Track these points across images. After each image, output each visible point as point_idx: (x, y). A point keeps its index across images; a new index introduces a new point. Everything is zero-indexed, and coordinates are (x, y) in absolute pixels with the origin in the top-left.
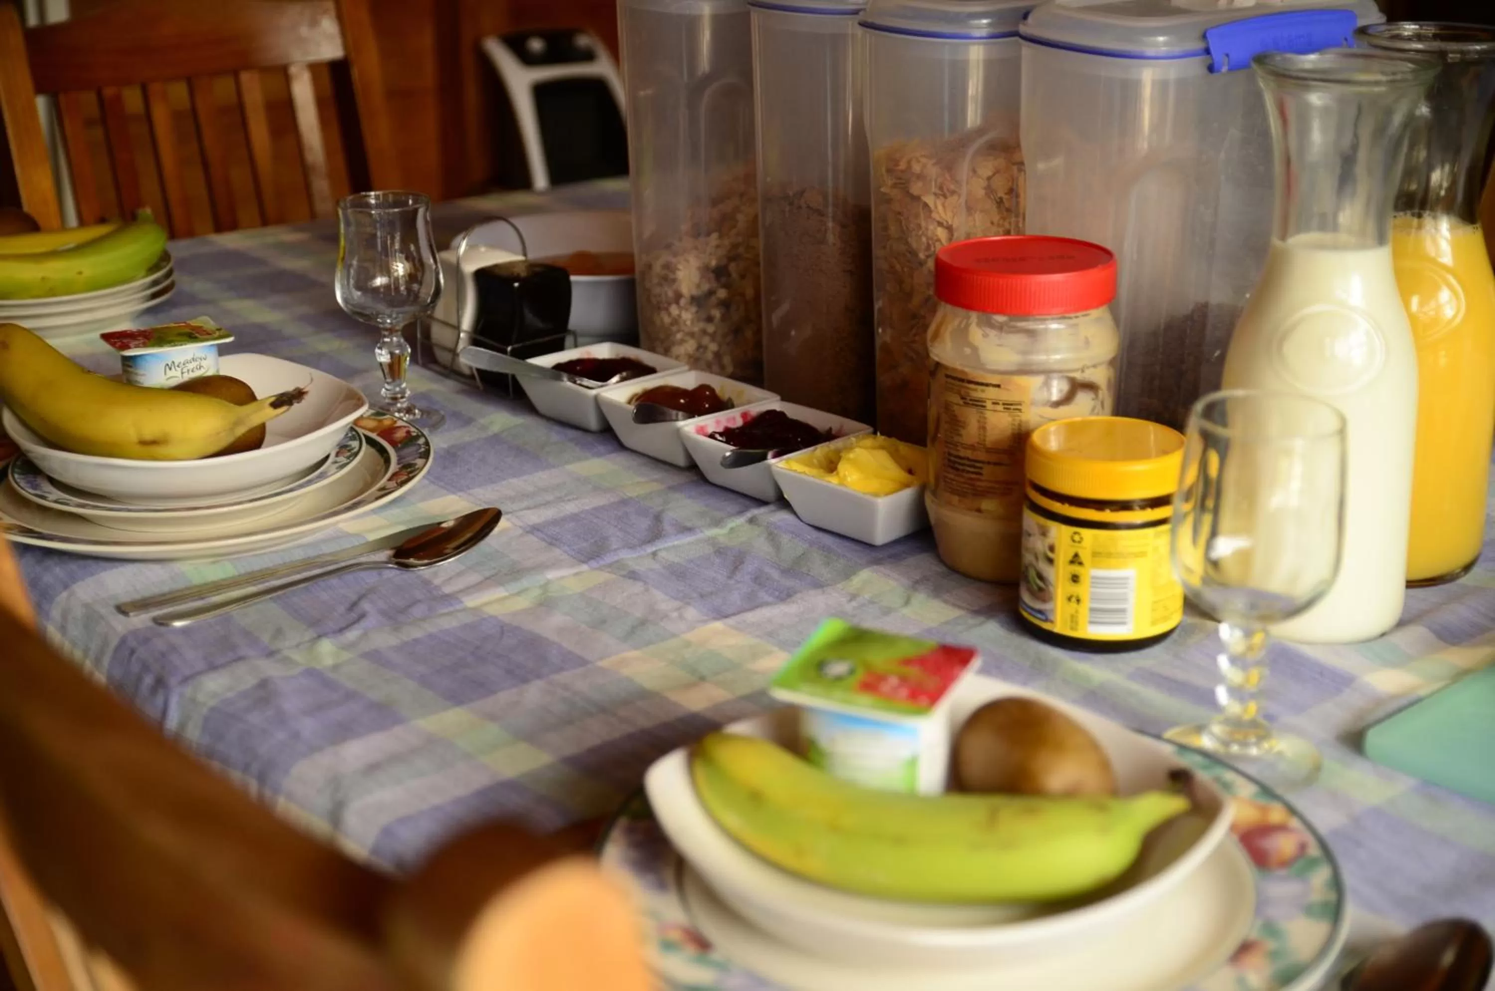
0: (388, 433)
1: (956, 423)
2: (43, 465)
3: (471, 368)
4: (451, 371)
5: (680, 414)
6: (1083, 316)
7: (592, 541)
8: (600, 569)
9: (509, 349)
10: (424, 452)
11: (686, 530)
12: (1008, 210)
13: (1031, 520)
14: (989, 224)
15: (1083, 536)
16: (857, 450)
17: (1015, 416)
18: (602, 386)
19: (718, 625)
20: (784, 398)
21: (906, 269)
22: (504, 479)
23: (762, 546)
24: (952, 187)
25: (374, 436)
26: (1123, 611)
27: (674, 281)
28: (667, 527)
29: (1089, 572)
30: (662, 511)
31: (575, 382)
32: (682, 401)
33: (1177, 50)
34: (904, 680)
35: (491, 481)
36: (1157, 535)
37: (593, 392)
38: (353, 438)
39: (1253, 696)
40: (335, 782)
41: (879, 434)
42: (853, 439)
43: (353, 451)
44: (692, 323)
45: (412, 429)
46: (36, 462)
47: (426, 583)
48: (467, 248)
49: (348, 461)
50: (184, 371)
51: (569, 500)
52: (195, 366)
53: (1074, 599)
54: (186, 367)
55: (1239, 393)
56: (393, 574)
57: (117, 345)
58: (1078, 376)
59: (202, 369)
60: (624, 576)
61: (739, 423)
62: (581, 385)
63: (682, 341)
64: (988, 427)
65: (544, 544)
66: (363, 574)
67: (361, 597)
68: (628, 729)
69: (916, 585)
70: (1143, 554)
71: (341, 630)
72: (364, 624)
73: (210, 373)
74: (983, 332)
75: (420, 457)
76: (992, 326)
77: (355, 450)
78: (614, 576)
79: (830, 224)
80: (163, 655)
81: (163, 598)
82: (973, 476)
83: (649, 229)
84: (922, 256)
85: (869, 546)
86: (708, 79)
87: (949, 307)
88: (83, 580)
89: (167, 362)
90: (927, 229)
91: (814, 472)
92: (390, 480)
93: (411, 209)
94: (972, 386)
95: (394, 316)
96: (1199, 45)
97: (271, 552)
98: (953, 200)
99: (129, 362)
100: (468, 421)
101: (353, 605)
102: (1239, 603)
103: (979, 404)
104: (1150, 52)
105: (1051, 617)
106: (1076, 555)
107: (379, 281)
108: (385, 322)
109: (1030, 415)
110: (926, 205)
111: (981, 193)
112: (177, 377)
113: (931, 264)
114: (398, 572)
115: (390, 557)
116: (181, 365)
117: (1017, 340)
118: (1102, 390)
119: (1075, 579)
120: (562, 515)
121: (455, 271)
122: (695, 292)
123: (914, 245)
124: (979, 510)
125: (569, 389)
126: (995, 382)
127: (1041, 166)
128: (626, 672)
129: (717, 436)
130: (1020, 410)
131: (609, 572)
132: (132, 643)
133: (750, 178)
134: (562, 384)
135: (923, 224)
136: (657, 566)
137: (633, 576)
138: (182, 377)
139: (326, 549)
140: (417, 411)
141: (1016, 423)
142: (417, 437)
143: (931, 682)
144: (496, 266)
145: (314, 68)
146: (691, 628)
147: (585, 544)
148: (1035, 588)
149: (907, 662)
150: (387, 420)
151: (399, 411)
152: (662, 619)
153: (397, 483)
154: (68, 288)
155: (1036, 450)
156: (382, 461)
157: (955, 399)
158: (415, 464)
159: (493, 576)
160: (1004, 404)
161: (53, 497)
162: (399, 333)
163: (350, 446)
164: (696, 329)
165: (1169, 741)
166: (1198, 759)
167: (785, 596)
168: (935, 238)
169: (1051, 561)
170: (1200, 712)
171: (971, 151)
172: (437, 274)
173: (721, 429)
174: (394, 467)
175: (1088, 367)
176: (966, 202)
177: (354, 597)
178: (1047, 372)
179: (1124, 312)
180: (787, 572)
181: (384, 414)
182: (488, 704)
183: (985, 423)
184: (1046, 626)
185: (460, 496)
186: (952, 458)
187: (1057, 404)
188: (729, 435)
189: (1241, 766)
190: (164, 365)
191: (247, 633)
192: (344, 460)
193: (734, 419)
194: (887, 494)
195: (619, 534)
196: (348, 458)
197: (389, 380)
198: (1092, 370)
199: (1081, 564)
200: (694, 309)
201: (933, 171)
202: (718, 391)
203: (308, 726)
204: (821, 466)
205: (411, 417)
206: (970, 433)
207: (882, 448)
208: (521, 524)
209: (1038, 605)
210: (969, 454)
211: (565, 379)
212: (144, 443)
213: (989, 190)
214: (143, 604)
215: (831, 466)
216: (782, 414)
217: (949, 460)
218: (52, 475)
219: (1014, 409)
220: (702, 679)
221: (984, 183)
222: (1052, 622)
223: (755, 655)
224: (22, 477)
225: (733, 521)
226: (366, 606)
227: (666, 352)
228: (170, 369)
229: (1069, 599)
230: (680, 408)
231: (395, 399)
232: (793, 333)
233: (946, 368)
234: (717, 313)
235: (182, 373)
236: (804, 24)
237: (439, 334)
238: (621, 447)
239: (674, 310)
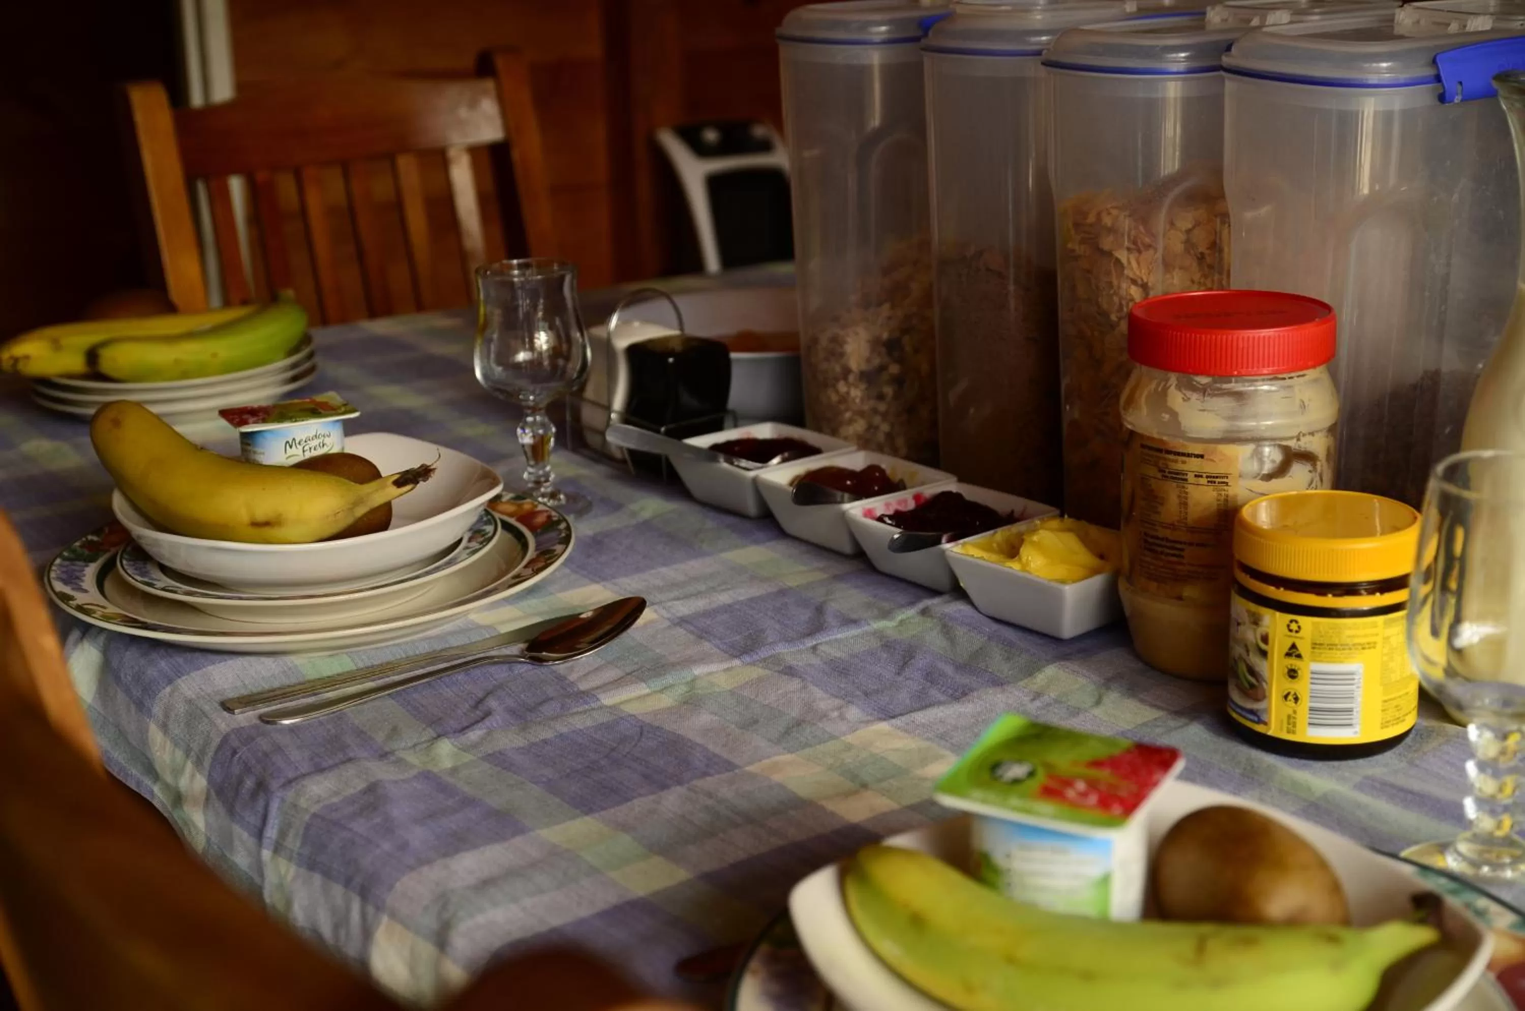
0: (527, 518)
1: (1154, 499)
2: (152, 550)
3: (621, 448)
4: (601, 455)
5: (846, 496)
6: (1298, 376)
7: (747, 634)
8: (753, 664)
9: (663, 429)
10: (564, 537)
11: (849, 622)
12: (1211, 267)
13: (1240, 606)
14: (1189, 283)
15: (1300, 624)
16: (1041, 531)
17: (1221, 490)
18: (762, 468)
19: (884, 726)
20: (961, 480)
21: (1096, 333)
22: (653, 568)
23: (935, 640)
24: (1147, 240)
25: (512, 521)
26: (1350, 710)
27: (842, 355)
28: (830, 619)
29: (1308, 666)
30: (824, 602)
31: (732, 463)
32: (849, 483)
33: (1403, 77)
34: (1092, 785)
35: (638, 570)
36: (1387, 624)
37: (752, 474)
38: (488, 523)
39: (1506, 809)
40: (443, 899)
41: (1066, 516)
42: (1038, 522)
43: (487, 536)
44: (862, 400)
45: (554, 513)
46: (147, 548)
47: (561, 678)
48: (619, 323)
49: (481, 546)
50: (305, 449)
51: (723, 590)
52: (317, 444)
53: (1290, 697)
54: (308, 444)
55: (1488, 454)
56: (525, 669)
57: (235, 422)
58: (1292, 444)
59: (325, 446)
60: (779, 672)
61: (911, 505)
62: (738, 466)
63: (851, 421)
64: (1191, 502)
65: (692, 637)
66: (493, 669)
67: (488, 694)
68: (776, 842)
69: (1108, 683)
70: (1372, 645)
71: (463, 730)
72: (487, 722)
73: (336, 450)
74: (1183, 396)
75: (560, 543)
76: (1194, 389)
77: (490, 535)
78: (767, 672)
79: (1012, 288)
80: (266, 755)
81: (272, 694)
82: (1174, 559)
83: (815, 302)
84: (1114, 317)
85: (1057, 640)
86: (879, 134)
87: (1144, 369)
88: (188, 674)
89: (288, 440)
90: (1119, 287)
91: (994, 557)
92: (526, 567)
93: (555, 275)
94: (1171, 457)
95: (537, 392)
96: (1429, 72)
97: (394, 645)
98: (1148, 255)
99: (247, 438)
100: (616, 507)
101: (480, 701)
102: (1488, 700)
103: (1179, 477)
104: (1373, 79)
105: (1264, 717)
106: (1294, 646)
107: (522, 356)
108: (528, 400)
109: (1238, 489)
110: (1118, 261)
111: (1179, 247)
112: (298, 455)
113: (1124, 326)
114: (530, 667)
115: (522, 651)
116: (303, 444)
117: (1223, 404)
118: (1320, 461)
119: (1292, 674)
120: (714, 606)
121: (605, 347)
122: (864, 367)
123: (1105, 306)
124: (1180, 598)
125: (726, 472)
126: (1196, 452)
127: (1249, 215)
128: (777, 778)
129: (887, 520)
130: (1227, 484)
131: (762, 667)
132: (235, 743)
133: (925, 245)
134: (718, 465)
135: (1115, 282)
136: (815, 661)
137: (790, 671)
138: (304, 455)
139: (455, 642)
140: (562, 497)
141: (1222, 498)
142: (558, 522)
143: (1126, 788)
144: (651, 341)
145: (475, 151)
146: (854, 730)
147: (738, 638)
148: (1247, 685)
149: (1097, 764)
150: (527, 505)
151: (543, 496)
152: (821, 719)
153: (533, 570)
154: (201, 371)
155: (1245, 525)
156: (519, 547)
157: (1152, 471)
158: (555, 550)
159: (634, 671)
160: (1207, 477)
161: (161, 586)
162: (543, 412)
163: (484, 530)
164: (866, 408)
165: (1406, 861)
166: (1443, 881)
167: (960, 694)
168: (1128, 297)
169: (1264, 654)
170: (1444, 829)
171: (1167, 201)
172: (584, 348)
173: (891, 512)
174: (531, 553)
175: (1304, 435)
176: (1164, 260)
177: (480, 695)
178: (1258, 440)
179: (1343, 375)
180: (961, 668)
181: (524, 499)
182: (621, 812)
183: (1186, 498)
184: (1260, 728)
185: (604, 586)
186: (1151, 540)
187: (1269, 477)
188: (898, 518)
189: (1494, 891)
190: (285, 442)
191: (360, 733)
192: (478, 546)
193: (905, 501)
194: (1074, 582)
195: (777, 626)
196: (481, 543)
197: (532, 463)
198: (1309, 438)
199: (1299, 656)
200: (863, 386)
201: (1126, 224)
202: (888, 472)
203: (418, 836)
204: (1001, 551)
205: (556, 503)
206: (1171, 509)
207: (1069, 530)
208: (669, 616)
209: (1250, 705)
210: (1167, 533)
211: (722, 460)
212: (255, 524)
213: (1189, 244)
214: (249, 701)
215: (1012, 551)
216: (958, 496)
217: (1146, 541)
218: (162, 562)
219: (1219, 483)
220: (865, 786)
221: (1183, 237)
222: (1265, 723)
223: (925, 759)
224: (132, 563)
225: (904, 613)
226: (492, 703)
227: (834, 432)
228: (291, 447)
229: (1286, 697)
230: (845, 489)
231: (538, 483)
232: (972, 411)
233: (1142, 436)
234: (889, 391)
235: (304, 451)
236: (982, 67)
237: (589, 415)
238: (781, 533)
239: (842, 387)
